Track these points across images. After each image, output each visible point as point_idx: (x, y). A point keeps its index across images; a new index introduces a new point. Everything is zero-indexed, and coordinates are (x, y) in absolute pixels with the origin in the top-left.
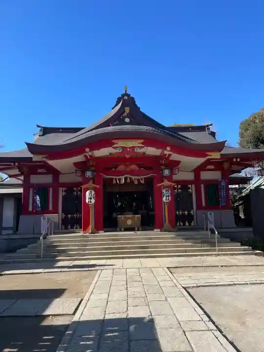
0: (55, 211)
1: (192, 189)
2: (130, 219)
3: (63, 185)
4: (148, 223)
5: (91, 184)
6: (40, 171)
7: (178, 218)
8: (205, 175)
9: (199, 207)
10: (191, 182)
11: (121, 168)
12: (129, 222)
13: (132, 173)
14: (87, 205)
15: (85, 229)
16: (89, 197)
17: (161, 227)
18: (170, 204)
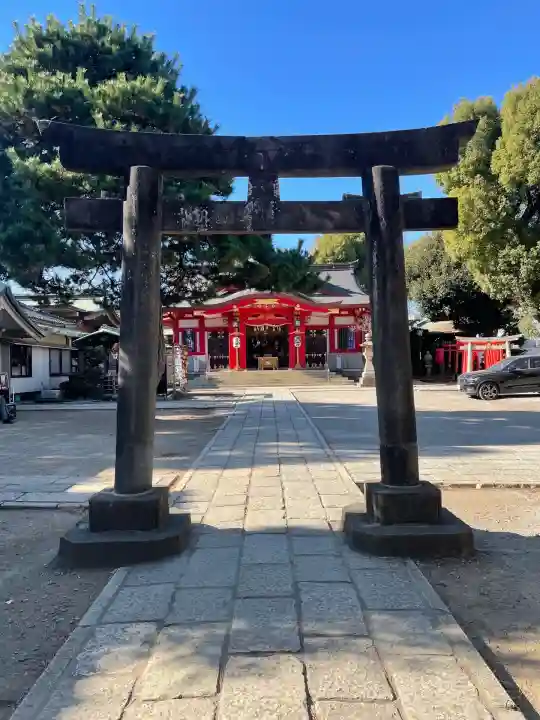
0: (202, 352)
1: (326, 334)
2: (268, 360)
3: (207, 329)
4: (283, 364)
5: (236, 333)
6: (186, 315)
7: (311, 361)
8: (339, 321)
9: (332, 349)
10: (325, 327)
11: (261, 317)
12: (268, 363)
13: (270, 321)
14: (233, 350)
15: (232, 368)
16: (236, 343)
17: (293, 367)
18: (301, 348)
